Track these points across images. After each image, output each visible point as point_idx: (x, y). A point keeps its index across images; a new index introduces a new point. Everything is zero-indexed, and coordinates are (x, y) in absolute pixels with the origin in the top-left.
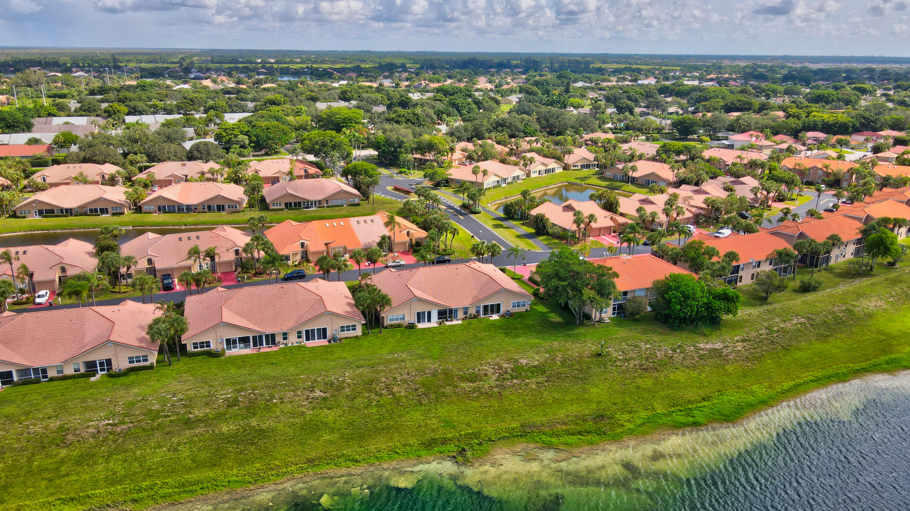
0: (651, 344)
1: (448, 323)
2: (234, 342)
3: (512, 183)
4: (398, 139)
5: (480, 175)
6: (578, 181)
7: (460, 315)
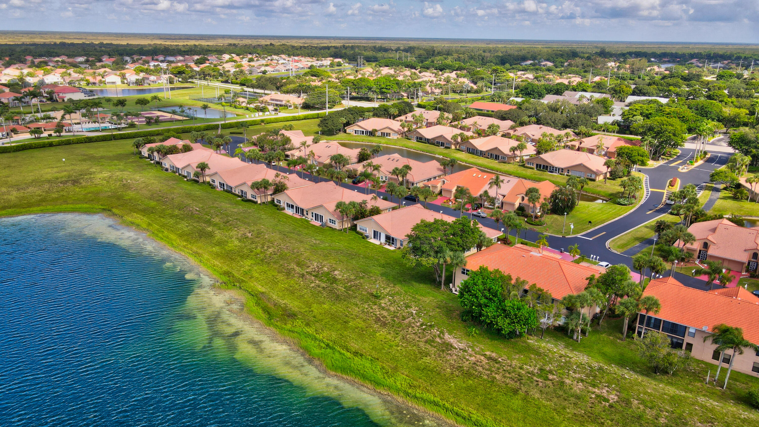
1: (388, 247)
2: (289, 206)
7: (398, 245)
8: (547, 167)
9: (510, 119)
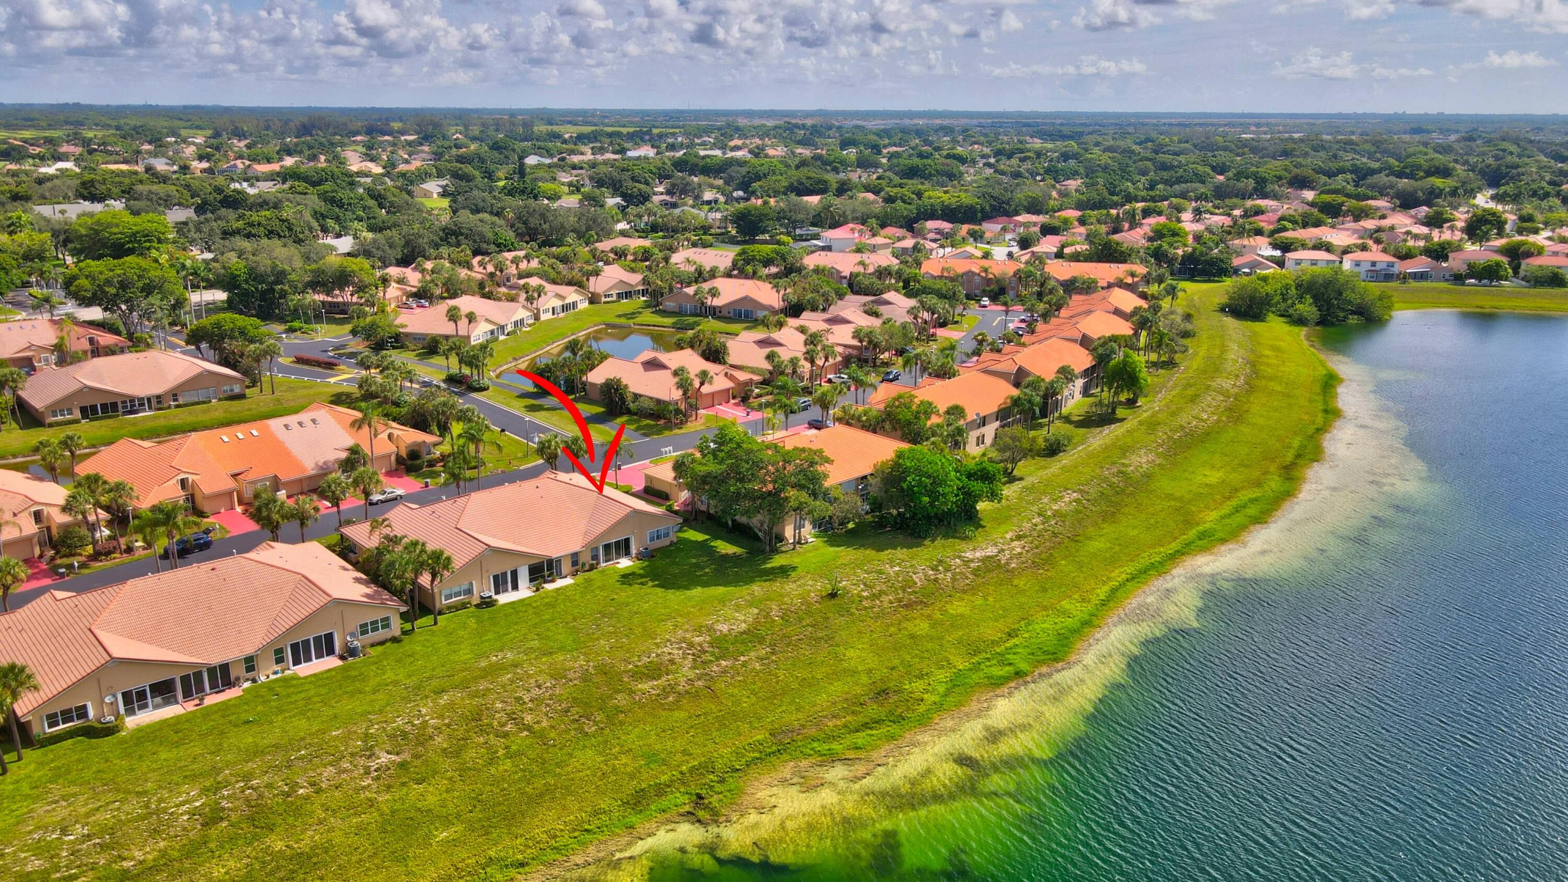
0: (899, 564)
1: (549, 587)
2: (141, 695)
3: (514, 332)
4: (274, 267)
5: (463, 323)
6: (623, 321)
7: (566, 567)
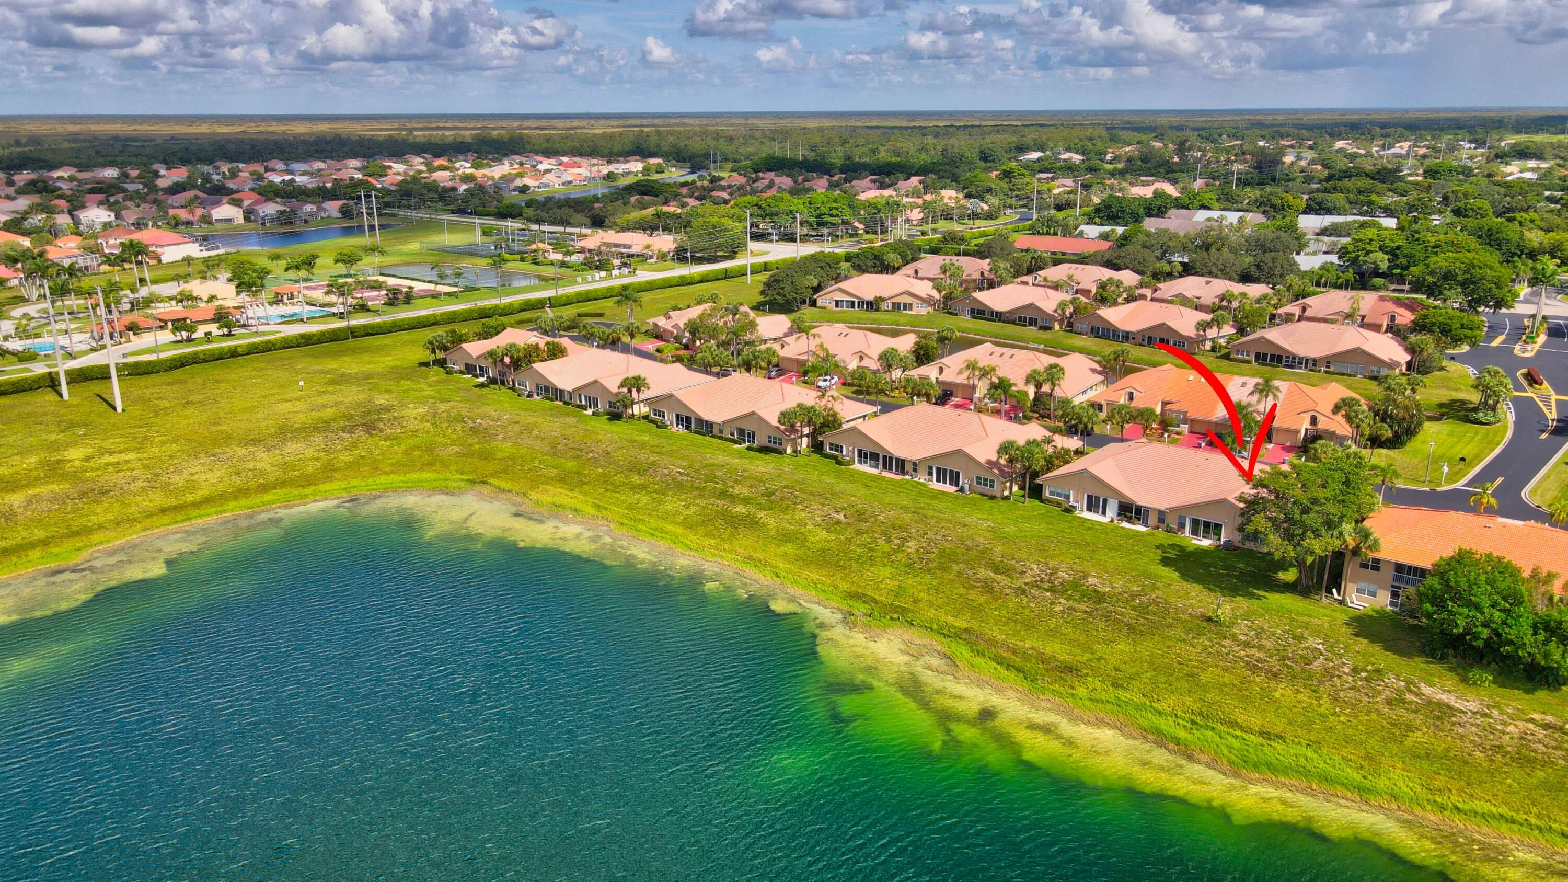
1: (1125, 525)
2: (865, 455)
7: (1153, 520)
8: (1280, 359)
9: (1127, 268)
